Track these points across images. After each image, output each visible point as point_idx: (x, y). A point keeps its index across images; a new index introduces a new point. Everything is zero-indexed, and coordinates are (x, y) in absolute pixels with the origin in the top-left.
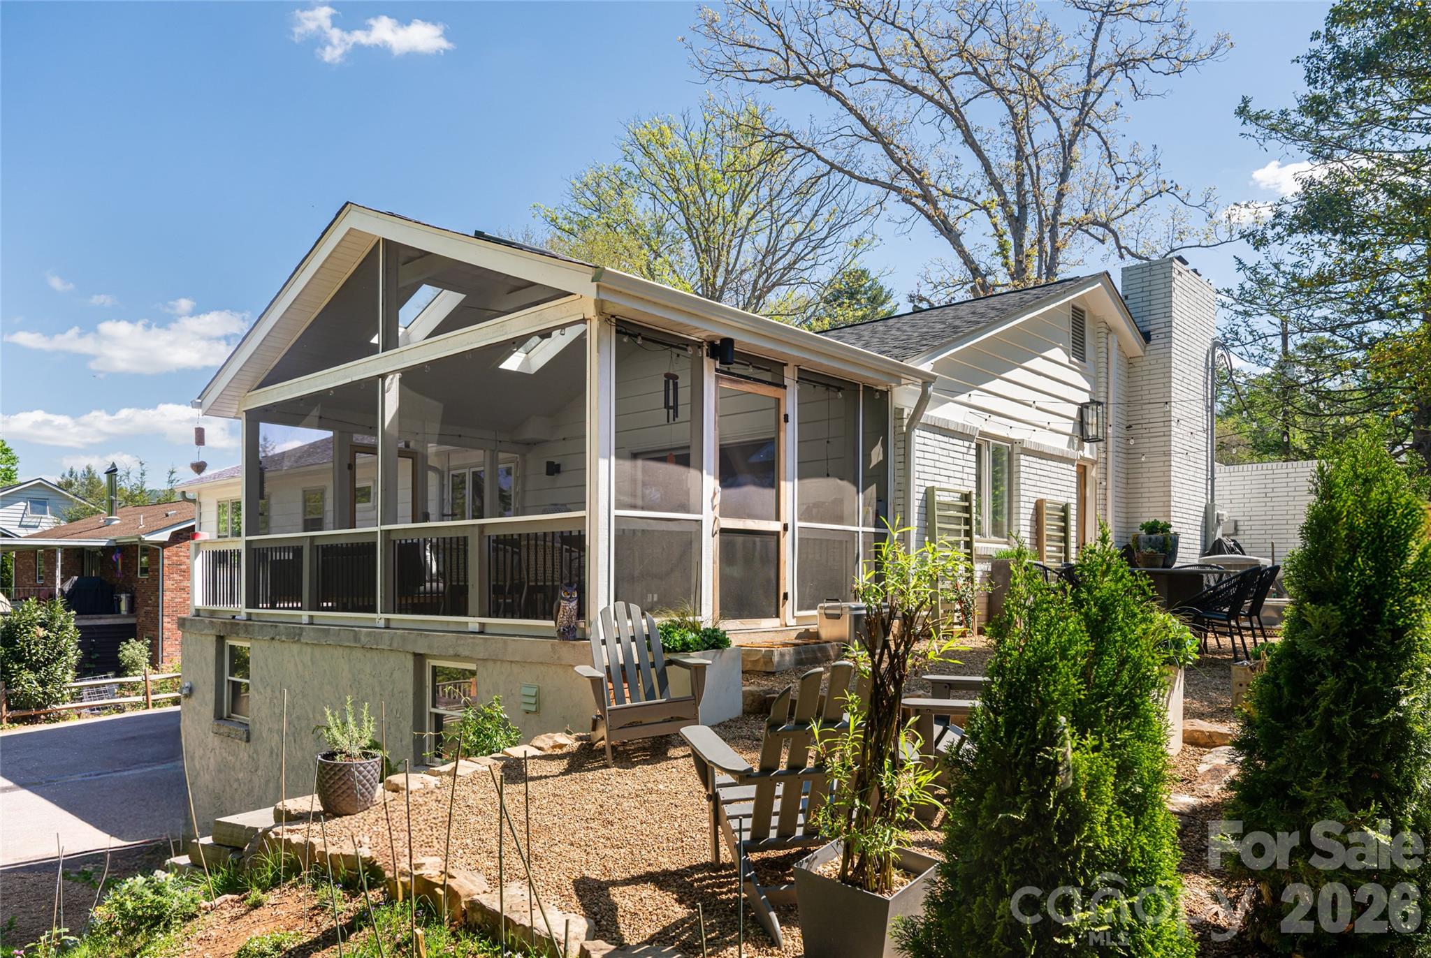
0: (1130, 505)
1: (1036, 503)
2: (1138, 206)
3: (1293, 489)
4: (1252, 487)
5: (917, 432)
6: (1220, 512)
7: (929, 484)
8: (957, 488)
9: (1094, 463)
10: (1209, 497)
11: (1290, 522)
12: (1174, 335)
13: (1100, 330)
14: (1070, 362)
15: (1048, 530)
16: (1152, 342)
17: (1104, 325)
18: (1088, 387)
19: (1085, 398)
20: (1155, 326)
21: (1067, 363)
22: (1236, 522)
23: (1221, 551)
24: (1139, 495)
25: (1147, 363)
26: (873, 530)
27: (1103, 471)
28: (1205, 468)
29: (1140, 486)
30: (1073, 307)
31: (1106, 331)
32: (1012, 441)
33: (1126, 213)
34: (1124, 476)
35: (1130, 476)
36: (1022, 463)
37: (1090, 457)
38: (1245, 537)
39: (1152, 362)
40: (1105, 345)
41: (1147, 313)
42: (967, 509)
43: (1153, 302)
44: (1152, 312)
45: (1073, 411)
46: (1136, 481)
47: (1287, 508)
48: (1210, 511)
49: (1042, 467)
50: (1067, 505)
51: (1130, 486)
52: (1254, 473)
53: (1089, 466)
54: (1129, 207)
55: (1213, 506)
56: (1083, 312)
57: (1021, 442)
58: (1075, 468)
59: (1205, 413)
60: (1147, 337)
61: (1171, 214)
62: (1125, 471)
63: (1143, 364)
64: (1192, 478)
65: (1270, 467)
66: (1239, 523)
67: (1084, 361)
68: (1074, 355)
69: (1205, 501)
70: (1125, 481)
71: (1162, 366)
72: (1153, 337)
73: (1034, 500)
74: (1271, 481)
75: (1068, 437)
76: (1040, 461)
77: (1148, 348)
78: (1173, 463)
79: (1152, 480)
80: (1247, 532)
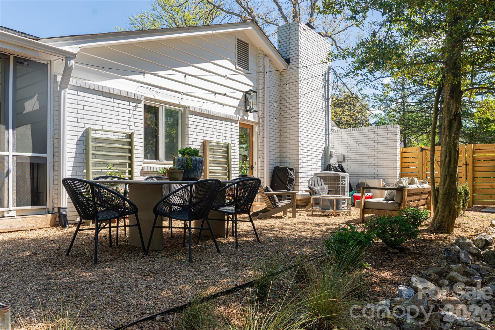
0: (282, 146)
1: (203, 143)
2: (344, 30)
3: (367, 140)
4: (350, 139)
5: (68, 91)
6: (332, 150)
7: (87, 126)
8: (123, 131)
9: (257, 124)
10: (327, 143)
11: (366, 156)
12: (300, 60)
13: (259, 55)
14: (236, 68)
15: (210, 157)
16: (290, 64)
17: (261, 52)
18: (251, 84)
19: (247, 89)
20: (291, 56)
21: (234, 69)
22: (344, 156)
23: (330, 170)
24: (285, 141)
25: (288, 74)
26: (30, 154)
27: (262, 128)
28: (324, 129)
29: (286, 136)
30: (238, 40)
31: (263, 56)
32: (184, 107)
33: (339, 32)
34: (279, 131)
35: (282, 132)
36: (190, 119)
37: (254, 120)
38: (348, 163)
39: (291, 74)
40: (262, 63)
41: (288, 49)
42: (130, 144)
43: (291, 44)
44: (291, 49)
45: (240, 95)
46: (284, 134)
47: (365, 149)
48: (326, 150)
49: (209, 122)
50: (228, 144)
51: (282, 137)
52: (351, 132)
53: (254, 125)
54: (340, 30)
55: (328, 148)
56: (247, 44)
57: (189, 107)
58: (238, 125)
59: (324, 102)
60: (288, 61)
61: (357, 34)
62: (279, 129)
63: (286, 75)
64: (314, 133)
65: (358, 130)
66: (346, 156)
67: (248, 70)
68: (239, 65)
69: (324, 145)
70: (279, 134)
71: (295, 75)
72: (291, 61)
73: (202, 141)
74: (358, 136)
75: (235, 109)
76: (207, 119)
77: (289, 67)
78: (300, 125)
79: (291, 133)
80: (349, 161)
